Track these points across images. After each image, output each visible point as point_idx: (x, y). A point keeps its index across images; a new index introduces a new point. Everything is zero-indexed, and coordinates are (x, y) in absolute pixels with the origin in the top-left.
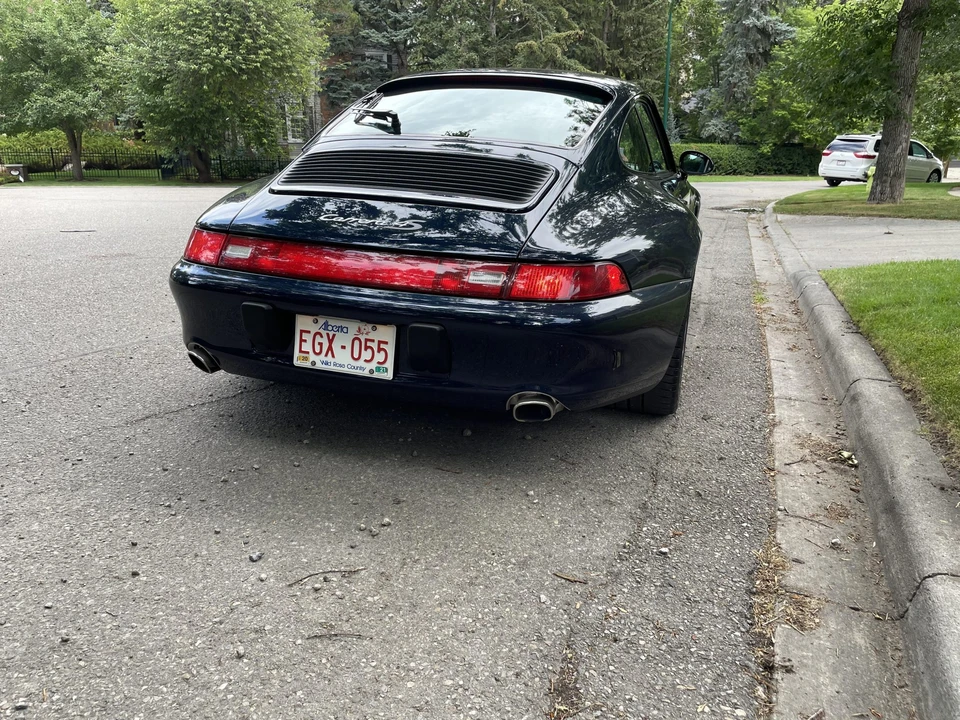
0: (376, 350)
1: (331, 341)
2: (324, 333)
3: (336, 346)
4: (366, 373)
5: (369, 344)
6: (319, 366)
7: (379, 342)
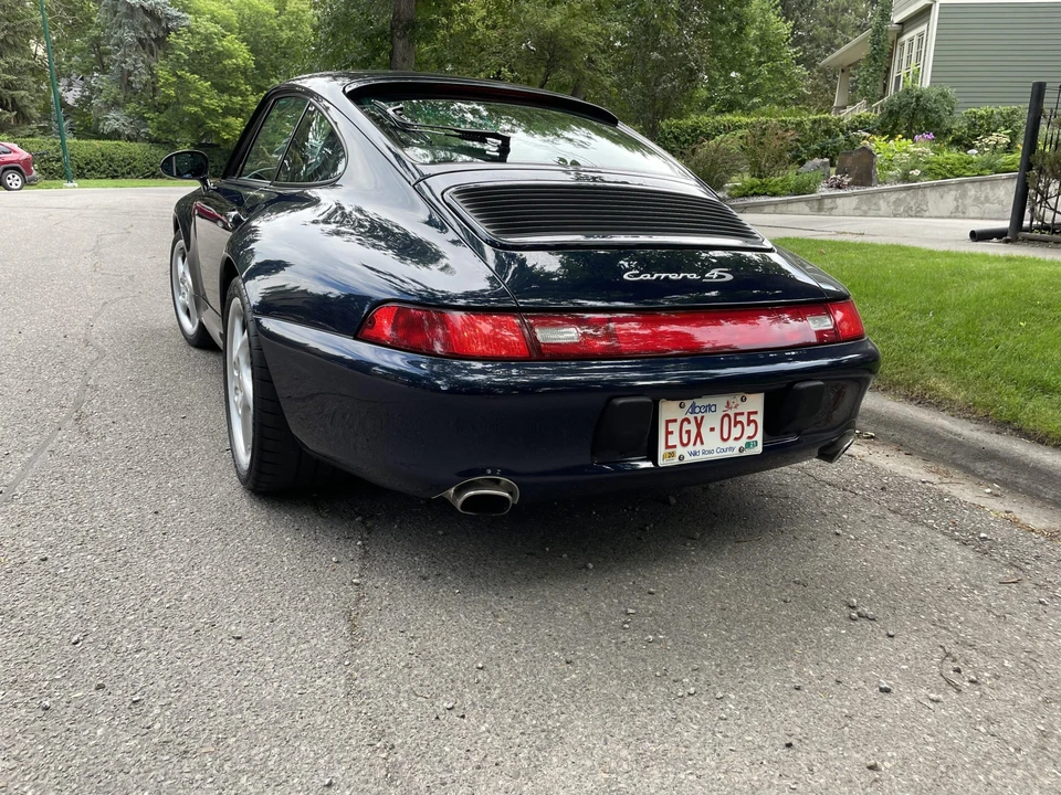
0: (745, 423)
1: (699, 426)
2: (691, 417)
3: (705, 430)
4: (736, 453)
5: (739, 418)
6: (688, 459)
7: (749, 414)
